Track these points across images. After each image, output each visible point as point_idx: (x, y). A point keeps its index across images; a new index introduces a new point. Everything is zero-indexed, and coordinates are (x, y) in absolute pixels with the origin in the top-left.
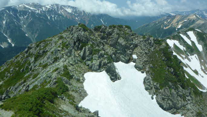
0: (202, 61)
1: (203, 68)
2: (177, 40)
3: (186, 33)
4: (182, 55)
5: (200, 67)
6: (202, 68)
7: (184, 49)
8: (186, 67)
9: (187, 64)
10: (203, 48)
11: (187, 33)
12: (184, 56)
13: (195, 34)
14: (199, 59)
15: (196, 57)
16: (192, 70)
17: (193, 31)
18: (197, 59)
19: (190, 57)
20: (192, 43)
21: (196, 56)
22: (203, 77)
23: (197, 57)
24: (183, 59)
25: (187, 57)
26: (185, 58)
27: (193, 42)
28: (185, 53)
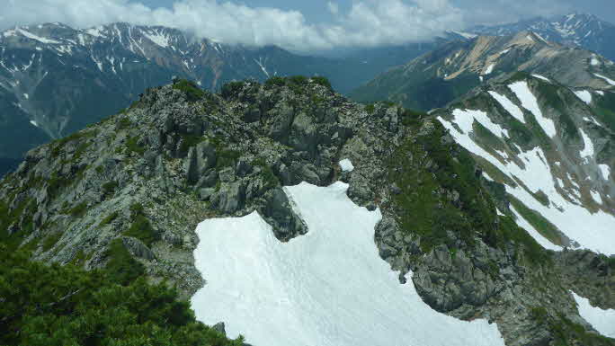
0: (558, 163)
1: (561, 185)
2: (482, 110)
3: (506, 87)
4: (498, 152)
5: (552, 183)
6: (557, 186)
7: (503, 134)
8: (513, 185)
9: (514, 177)
10: (557, 128)
11: (509, 86)
12: (504, 155)
13: (532, 88)
14: (548, 159)
15: (538, 154)
16: (530, 193)
17: (527, 81)
18: (541, 159)
19: (521, 156)
20: (525, 116)
21: (540, 151)
22: (561, 210)
23: (542, 154)
24: (504, 163)
25: (513, 157)
26: (509, 160)
27: (527, 113)
28: (507, 147)
